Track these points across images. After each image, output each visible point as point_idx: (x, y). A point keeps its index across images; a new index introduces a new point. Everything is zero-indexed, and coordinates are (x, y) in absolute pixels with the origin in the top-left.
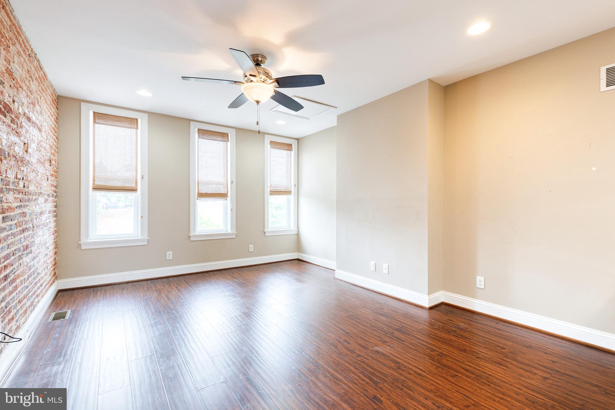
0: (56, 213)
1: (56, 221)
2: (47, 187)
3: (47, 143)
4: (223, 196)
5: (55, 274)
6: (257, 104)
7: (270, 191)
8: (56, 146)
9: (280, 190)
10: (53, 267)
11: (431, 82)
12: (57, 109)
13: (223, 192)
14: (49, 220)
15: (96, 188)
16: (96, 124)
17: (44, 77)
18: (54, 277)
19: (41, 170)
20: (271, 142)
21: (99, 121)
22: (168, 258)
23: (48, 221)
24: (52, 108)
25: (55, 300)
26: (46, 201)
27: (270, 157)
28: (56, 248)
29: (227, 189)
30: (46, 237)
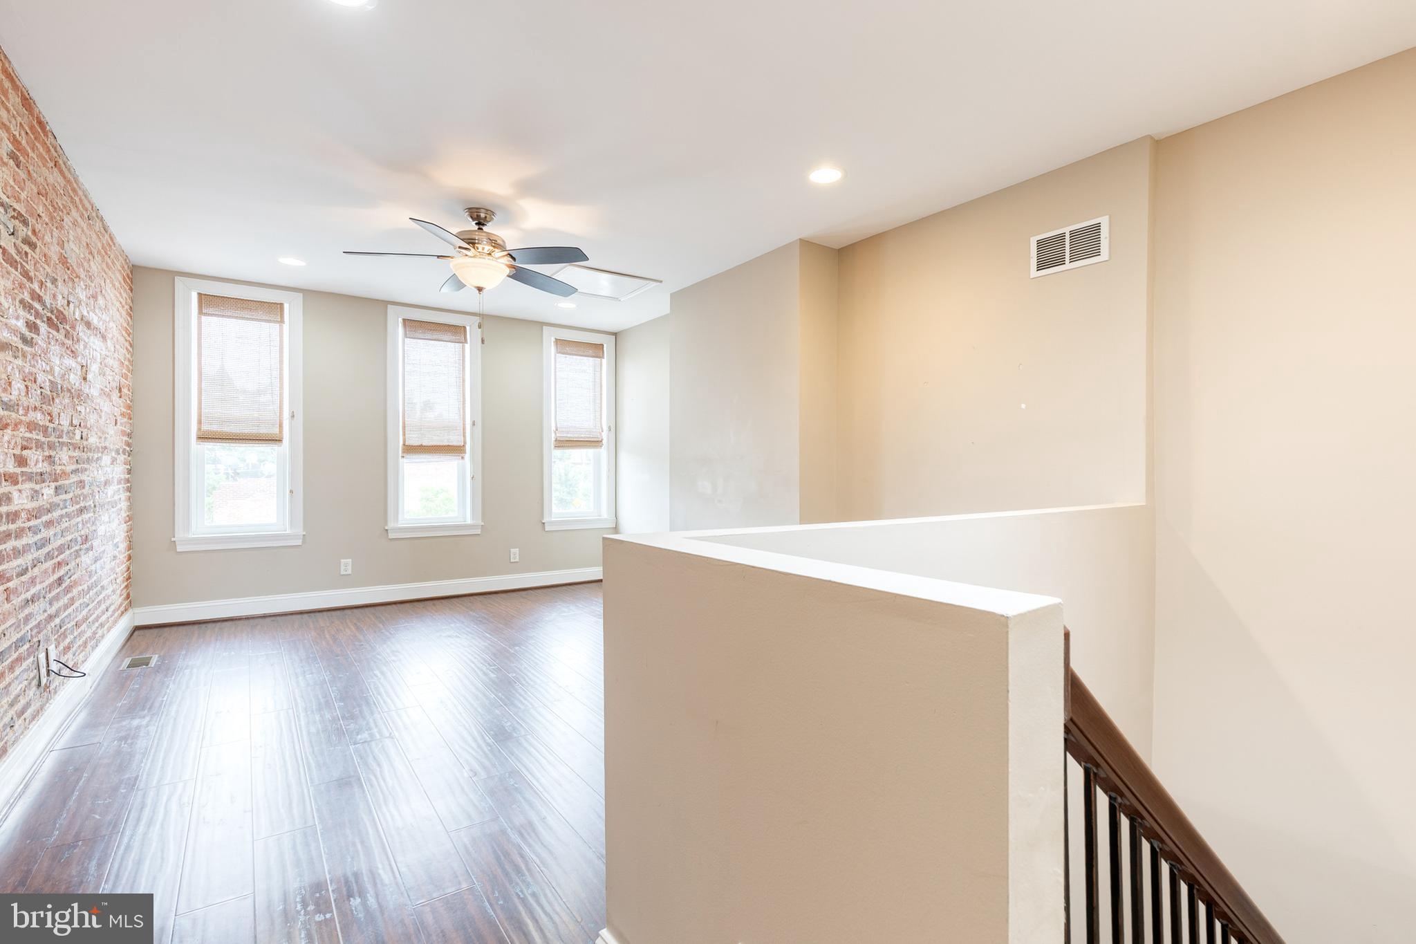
0: (129, 485)
1: (129, 499)
2: (114, 438)
3: (114, 358)
4: (457, 450)
5: (128, 596)
6: (478, 291)
7: (556, 441)
8: (129, 361)
9: (578, 437)
10: (126, 583)
11: (806, 244)
12: (131, 291)
13: (455, 443)
14: (119, 497)
15: (204, 437)
16: (203, 317)
17: (110, 242)
18: (127, 602)
19: (106, 406)
20: (557, 341)
21: (211, 311)
22: (343, 572)
23: (116, 497)
24: (122, 291)
25: (130, 642)
26: (113, 461)
27: (555, 372)
28: (129, 548)
29: (464, 436)
30: (114, 525)
